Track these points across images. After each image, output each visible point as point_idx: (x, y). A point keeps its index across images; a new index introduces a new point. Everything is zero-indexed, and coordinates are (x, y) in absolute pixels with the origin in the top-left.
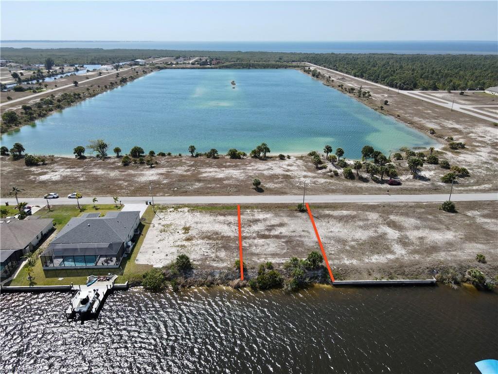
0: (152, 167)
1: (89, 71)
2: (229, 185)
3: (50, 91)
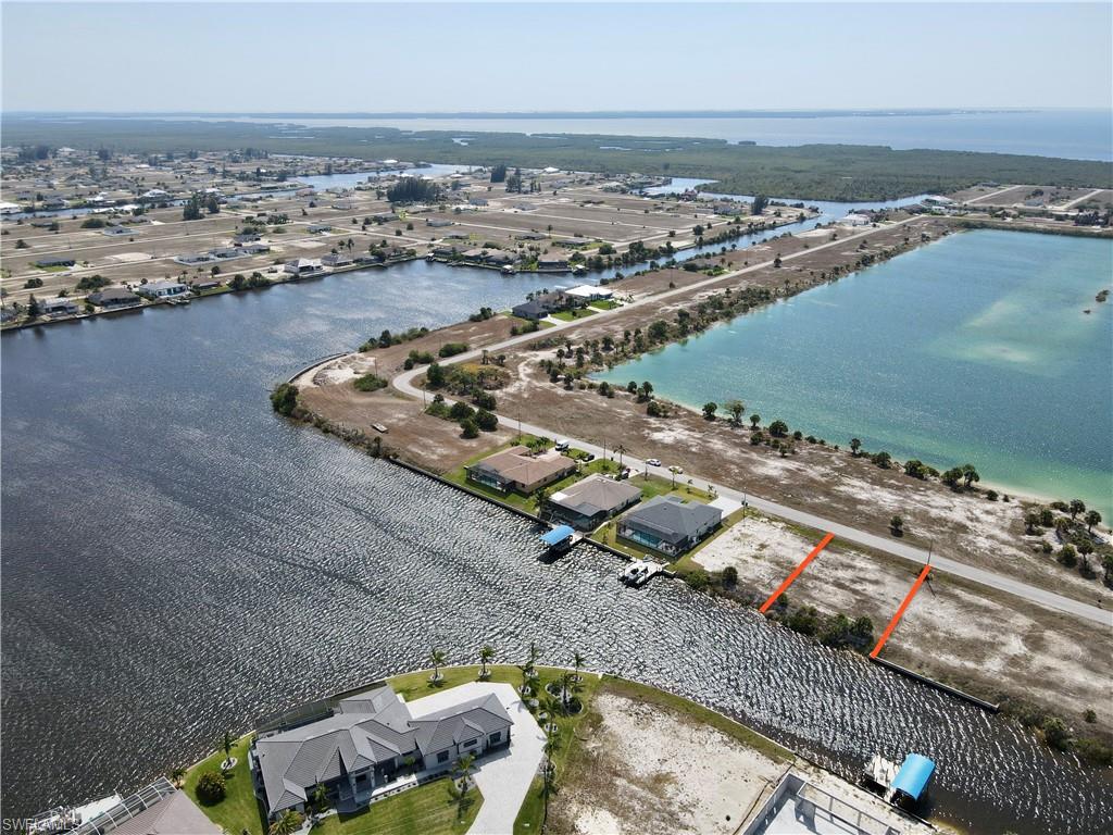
0: (783, 457)
1: (819, 226)
2: (861, 513)
3: (734, 273)
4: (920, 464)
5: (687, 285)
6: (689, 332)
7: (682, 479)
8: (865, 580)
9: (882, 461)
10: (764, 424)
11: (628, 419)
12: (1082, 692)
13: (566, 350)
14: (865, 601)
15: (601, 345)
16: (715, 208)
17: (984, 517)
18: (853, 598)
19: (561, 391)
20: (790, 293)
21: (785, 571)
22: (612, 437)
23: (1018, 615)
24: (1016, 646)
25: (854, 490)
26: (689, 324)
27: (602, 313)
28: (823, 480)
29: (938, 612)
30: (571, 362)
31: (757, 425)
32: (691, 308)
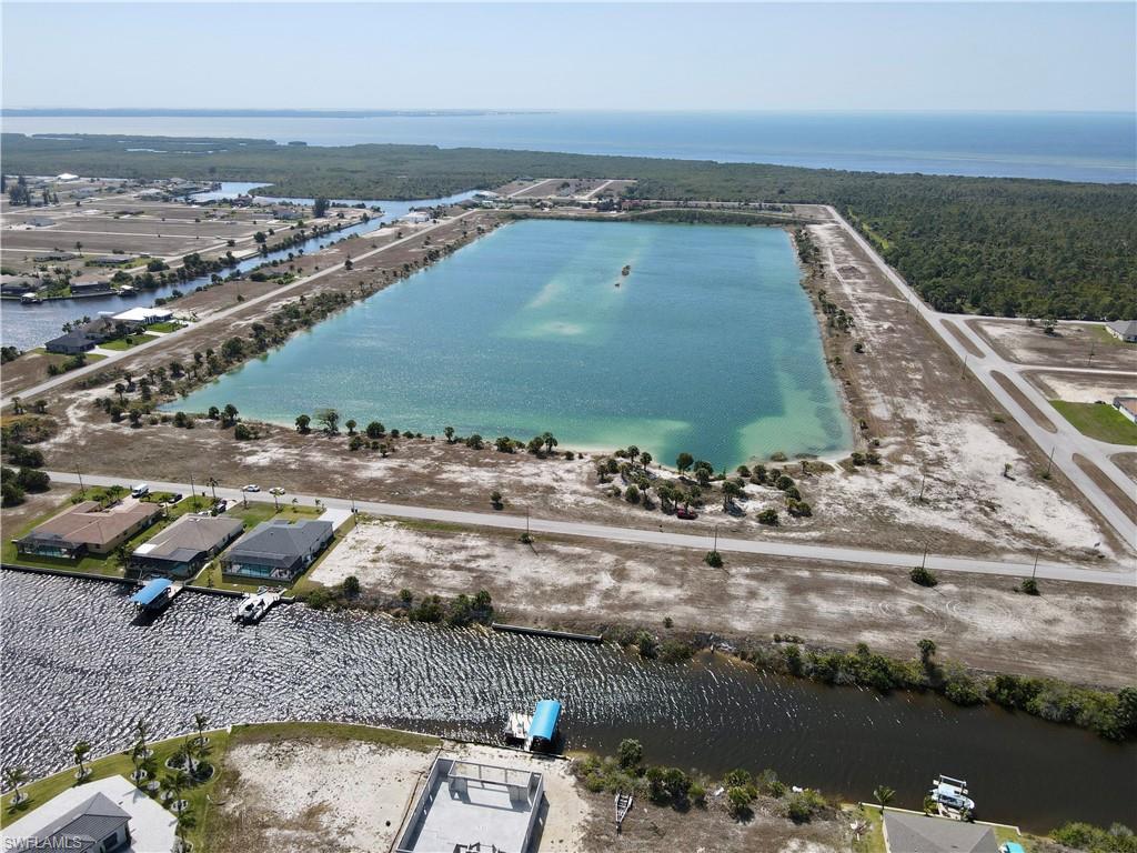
0: (385, 457)
1: (383, 225)
2: (464, 496)
3: (306, 280)
4: (508, 440)
5: (256, 296)
6: (268, 346)
7: (286, 499)
8: (478, 556)
9: (475, 443)
10: (361, 428)
11: (215, 448)
12: (660, 604)
13: (126, 383)
14: (481, 576)
15: (168, 373)
16: (275, 213)
17: (566, 476)
18: (470, 577)
19: (128, 431)
20: (366, 294)
21: (404, 567)
22: (199, 471)
23: (604, 554)
24: (606, 581)
25: (455, 475)
26: (265, 338)
27: (163, 336)
28: (426, 471)
29: (543, 570)
30: (135, 396)
31: (354, 430)
32: (266, 320)
